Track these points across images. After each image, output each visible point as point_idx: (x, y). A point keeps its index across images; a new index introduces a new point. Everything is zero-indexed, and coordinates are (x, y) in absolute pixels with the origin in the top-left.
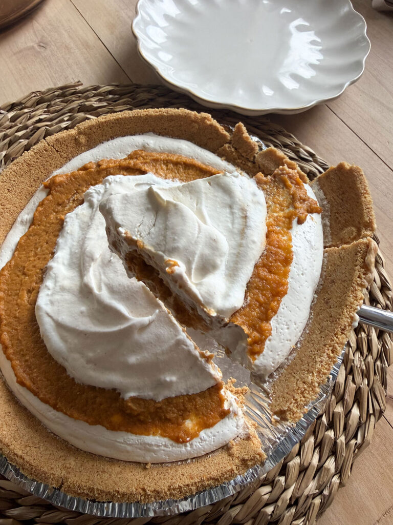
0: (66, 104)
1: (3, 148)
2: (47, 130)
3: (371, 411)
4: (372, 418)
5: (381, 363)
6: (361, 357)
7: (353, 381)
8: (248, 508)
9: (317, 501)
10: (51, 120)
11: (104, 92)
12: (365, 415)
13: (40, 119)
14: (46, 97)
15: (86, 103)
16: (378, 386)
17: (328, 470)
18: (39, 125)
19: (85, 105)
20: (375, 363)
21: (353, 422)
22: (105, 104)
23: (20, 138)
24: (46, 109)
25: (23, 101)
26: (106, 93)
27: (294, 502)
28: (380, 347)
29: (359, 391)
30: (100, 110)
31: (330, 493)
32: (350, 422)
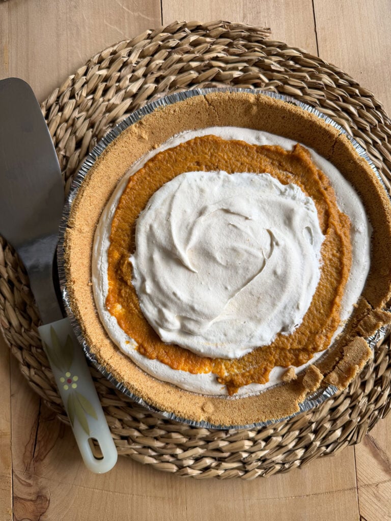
0: (247, 51)
1: (174, 72)
2: (219, 73)
3: (349, 439)
4: (347, 443)
5: (378, 413)
6: (367, 403)
7: (350, 415)
8: (232, 447)
9: (278, 467)
10: (227, 62)
11: (287, 56)
12: (343, 439)
13: (217, 56)
14: (234, 33)
15: (266, 60)
16: (365, 427)
17: (297, 455)
18: (215, 63)
19: (264, 61)
20: (374, 410)
21: (332, 439)
22: (282, 69)
23: (192, 69)
24: (226, 47)
25: (209, 28)
26: (288, 57)
27: (263, 460)
28: (385, 403)
29: (349, 422)
30: (275, 74)
31: (289, 468)
32: (330, 437)
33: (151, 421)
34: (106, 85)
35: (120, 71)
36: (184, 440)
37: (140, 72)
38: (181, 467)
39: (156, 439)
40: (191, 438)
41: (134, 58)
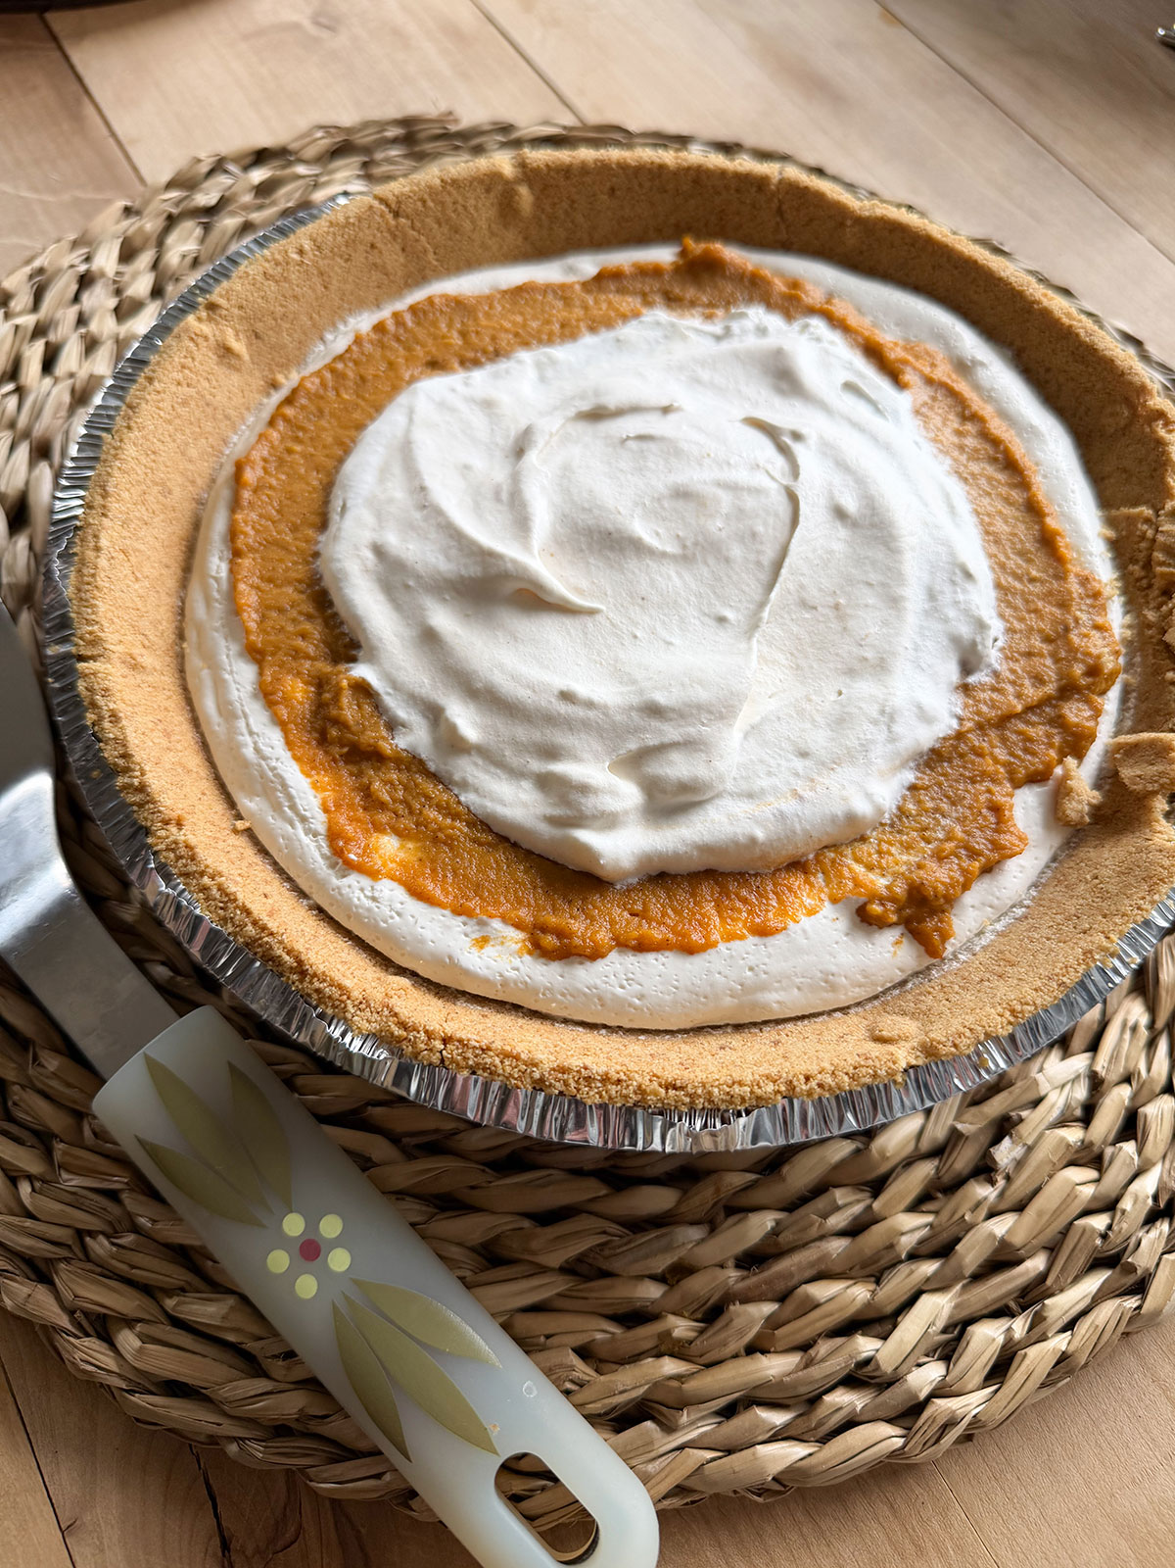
24: (360, 172)
25: (294, 146)
27: (1165, 1206)
34: (47, 344)
35: (76, 299)
36: (859, 1294)
37: (141, 286)
38: (910, 1413)
39: (753, 1349)
40: (876, 1270)
41: (106, 260)
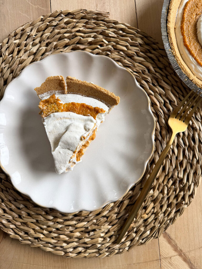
0: (96, 26)
1: (56, 40)
2: (80, 39)
3: (154, 236)
4: (153, 238)
5: (170, 222)
6: (163, 216)
7: (154, 223)
8: (92, 241)
9: (116, 251)
10: (85, 33)
11: (118, 28)
12: (150, 236)
13: (79, 30)
14: (88, 16)
15: (106, 31)
16: (162, 229)
17: (126, 245)
18: (78, 34)
19: (105, 32)
20: (167, 220)
21: (144, 236)
22: (116, 36)
23: (66, 38)
24: (84, 24)
25: (75, 14)
26: (119, 29)
27: (109, 248)
28: (173, 216)
29: (154, 227)
30: (112, 38)
31: (122, 251)
32: (144, 235)
33: (49, 229)
34: (19, 48)
35: (26, 40)
36: (67, 239)
37: (37, 41)
38: (66, 253)
39: (53, 238)
40: (70, 237)
41: (34, 33)
